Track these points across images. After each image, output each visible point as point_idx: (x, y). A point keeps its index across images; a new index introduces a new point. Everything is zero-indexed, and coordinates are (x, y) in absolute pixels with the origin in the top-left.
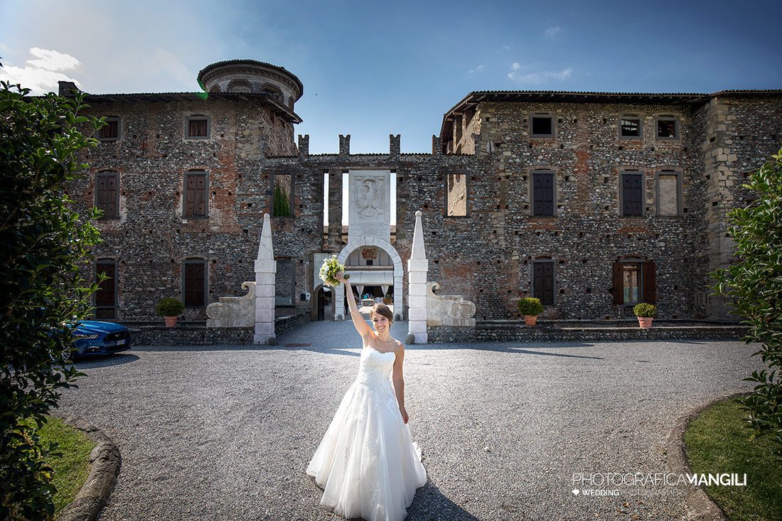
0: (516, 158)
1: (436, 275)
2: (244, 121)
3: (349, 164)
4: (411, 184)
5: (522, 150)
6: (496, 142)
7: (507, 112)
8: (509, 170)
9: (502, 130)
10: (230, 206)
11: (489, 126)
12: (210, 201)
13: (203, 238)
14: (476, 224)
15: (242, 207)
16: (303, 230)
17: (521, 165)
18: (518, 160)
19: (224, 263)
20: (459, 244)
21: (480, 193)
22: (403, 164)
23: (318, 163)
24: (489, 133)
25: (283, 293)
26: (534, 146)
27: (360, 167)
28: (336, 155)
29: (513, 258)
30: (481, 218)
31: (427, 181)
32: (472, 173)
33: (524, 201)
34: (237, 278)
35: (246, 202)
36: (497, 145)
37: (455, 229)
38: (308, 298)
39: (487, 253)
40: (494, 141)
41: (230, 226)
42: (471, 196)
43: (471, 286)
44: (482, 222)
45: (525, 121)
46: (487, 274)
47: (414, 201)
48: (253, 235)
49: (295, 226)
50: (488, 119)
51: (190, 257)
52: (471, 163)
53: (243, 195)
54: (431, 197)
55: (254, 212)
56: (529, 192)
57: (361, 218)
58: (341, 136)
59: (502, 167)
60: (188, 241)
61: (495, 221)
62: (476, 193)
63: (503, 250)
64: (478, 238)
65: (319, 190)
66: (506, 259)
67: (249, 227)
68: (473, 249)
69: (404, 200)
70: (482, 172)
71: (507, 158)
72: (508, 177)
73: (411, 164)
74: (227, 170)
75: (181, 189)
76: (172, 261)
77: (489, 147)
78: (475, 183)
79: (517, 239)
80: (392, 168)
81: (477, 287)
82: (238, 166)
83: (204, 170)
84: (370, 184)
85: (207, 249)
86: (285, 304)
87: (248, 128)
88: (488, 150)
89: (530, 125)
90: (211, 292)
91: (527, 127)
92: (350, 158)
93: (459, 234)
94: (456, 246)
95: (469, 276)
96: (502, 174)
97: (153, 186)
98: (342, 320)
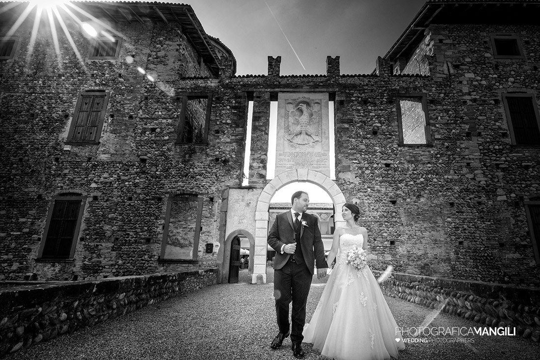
0: (481, 80)
1: (394, 219)
2: (161, 43)
3: (279, 86)
4: (354, 108)
5: (487, 72)
6: (454, 63)
7: (463, 34)
8: (475, 93)
9: (459, 52)
10: (128, 131)
11: (443, 47)
12: (105, 124)
13: (87, 169)
14: (442, 155)
15: (144, 132)
16: (217, 160)
17: (489, 87)
18: (484, 82)
19: (107, 200)
20: (422, 180)
21: (443, 118)
22: (345, 86)
23: (241, 85)
24: (444, 55)
25: (182, 241)
26: (501, 68)
27: (291, 90)
28: (263, 76)
29: (499, 198)
30: (447, 147)
31: (375, 105)
32: (430, 95)
33: (500, 128)
34: (123, 220)
35: (149, 126)
36: (456, 67)
37: (414, 161)
38: (216, 250)
39: (461, 192)
40: (452, 63)
41: (125, 154)
42: (432, 121)
43: (446, 236)
44: (449, 153)
45: (485, 42)
46: (465, 219)
47: (360, 127)
48: (152, 165)
49: (207, 155)
50: (441, 41)
51: (64, 191)
52: (426, 85)
53: (147, 118)
54: (380, 122)
55: (158, 138)
56: (504, 117)
57: (292, 146)
58: (270, 58)
59: (465, 90)
60: (66, 171)
61: (467, 152)
62: (437, 118)
63: (483, 188)
64: (447, 172)
65: (241, 114)
66: (489, 199)
67: (149, 155)
68: (442, 186)
69: (346, 126)
70: (442, 95)
71: (471, 80)
72: (474, 100)
73: (354, 86)
74: (132, 91)
75: (72, 110)
76: (40, 197)
77: (445, 68)
78: (434, 107)
79: (500, 174)
80: (331, 90)
81: (453, 238)
82: (146, 88)
83: (104, 91)
84: (304, 107)
85: (89, 182)
86: (183, 258)
87: (164, 49)
88: (446, 72)
89: (493, 49)
90: (82, 239)
91: (489, 48)
92: (280, 80)
93: (421, 167)
94: (418, 181)
95: (440, 222)
96: (467, 97)
97: (38, 107)
98: (262, 283)
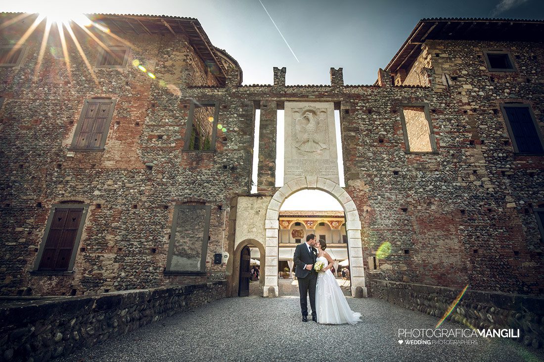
0: (479, 91)
1: (407, 228)
2: (168, 53)
3: (286, 95)
4: (359, 116)
5: (483, 84)
6: (452, 75)
7: (457, 48)
8: (474, 103)
9: (456, 65)
10: (134, 138)
11: (440, 61)
12: (111, 131)
13: (90, 176)
14: (448, 162)
15: (150, 138)
16: (225, 167)
17: (487, 98)
18: (481, 93)
19: (111, 208)
20: (431, 187)
21: (446, 127)
22: (350, 96)
23: (248, 94)
24: (442, 68)
25: (189, 252)
26: (496, 80)
27: (297, 99)
28: (269, 86)
29: (509, 205)
30: (453, 155)
31: (379, 114)
32: (431, 105)
33: (501, 136)
34: (126, 229)
35: (156, 133)
36: (454, 79)
37: (422, 168)
38: (225, 260)
39: (471, 199)
40: (449, 75)
41: (130, 161)
42: (435, 130)
43: (460, 245)
44: (455, 160)
45: (479, 57)
46: (477, 226)
47: (367, 135)
48: (158, 172)
49: (215, 162)
50: (437, 55)
51: (65, 199)
52: (428, 96)
53: (154, 125)
54: (386, 130)
55: (165, 145)
56: (504, 126)
57: (300, 153)
58: (275, 69)
59: (465, 100)
60: (69, 178)
61: (472, 160)
62: (440, 126)
63: (492, 196)
64: (455, 179)
65: (248, 122)
66: (499, 206)
67: (155, 162)
68: (452, 193)
69: (353, 134)
70: (443, 105)
71: (469, 92)
72: (475, 110)
73: (358, 96)
74: (139, 99)
75: (77, 117)
76: (39, 205)
77: (443, 80)
78: (436, 117)
79: (507, 181)
80: (336, 99)
81: (468, 246)
82: (153, 96)
83: (110, 98)
84: (310, 115)
85: (92, 190)
86: (190, 269)
87: (171, 59)
88: (445, 83)
89: (487, 62)
90: (83, 250)
91: (483, 62)
92: (286, 90)
93: (429, 174)
94: (427, 189)
95: (453, 230)
96: (467, 107)
97: (42, 113)
98: (275, 296)
